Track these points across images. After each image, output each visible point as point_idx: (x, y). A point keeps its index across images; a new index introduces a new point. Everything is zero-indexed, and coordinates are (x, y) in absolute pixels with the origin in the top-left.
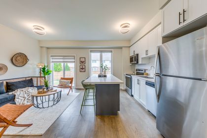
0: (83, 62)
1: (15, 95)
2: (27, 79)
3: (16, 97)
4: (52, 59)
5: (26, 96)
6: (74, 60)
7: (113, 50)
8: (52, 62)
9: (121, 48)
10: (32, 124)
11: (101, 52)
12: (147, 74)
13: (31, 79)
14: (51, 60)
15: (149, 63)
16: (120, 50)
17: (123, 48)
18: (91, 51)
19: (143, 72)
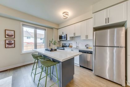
7: (46, 28)
9: (52, 28)
11: (36, 28)
16: (51, 29)
18: (23, 25)
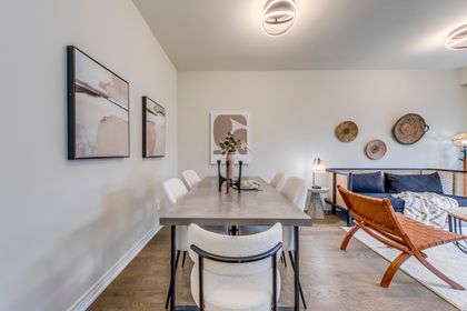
1: (404, 202)
2: (424, 173)
3: (407, 206)
5: (427, 210)
10: (463, 289)
13: (436, 175)
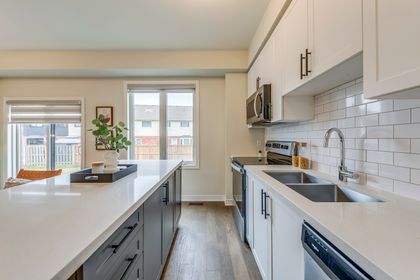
0: (107, 120)
4: (13, 111)
6: (78, 115)
7: (197, 82)
8: (15, 120)
11: (163, 89)
12: (306, 163)
14: (10, 115)
15: (314, 116)
17: (227, 76)
19: (287, 152)
